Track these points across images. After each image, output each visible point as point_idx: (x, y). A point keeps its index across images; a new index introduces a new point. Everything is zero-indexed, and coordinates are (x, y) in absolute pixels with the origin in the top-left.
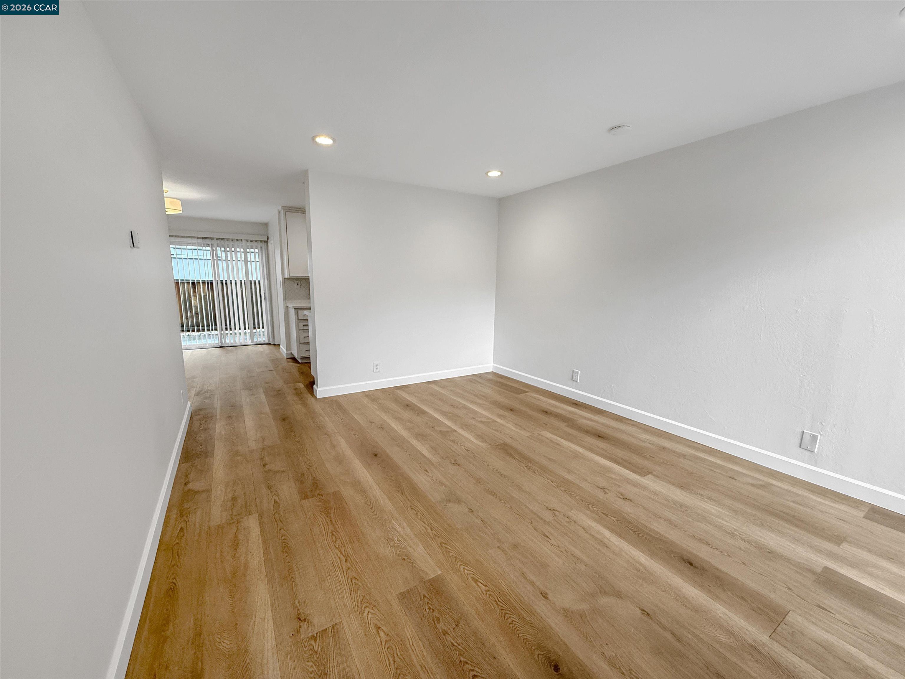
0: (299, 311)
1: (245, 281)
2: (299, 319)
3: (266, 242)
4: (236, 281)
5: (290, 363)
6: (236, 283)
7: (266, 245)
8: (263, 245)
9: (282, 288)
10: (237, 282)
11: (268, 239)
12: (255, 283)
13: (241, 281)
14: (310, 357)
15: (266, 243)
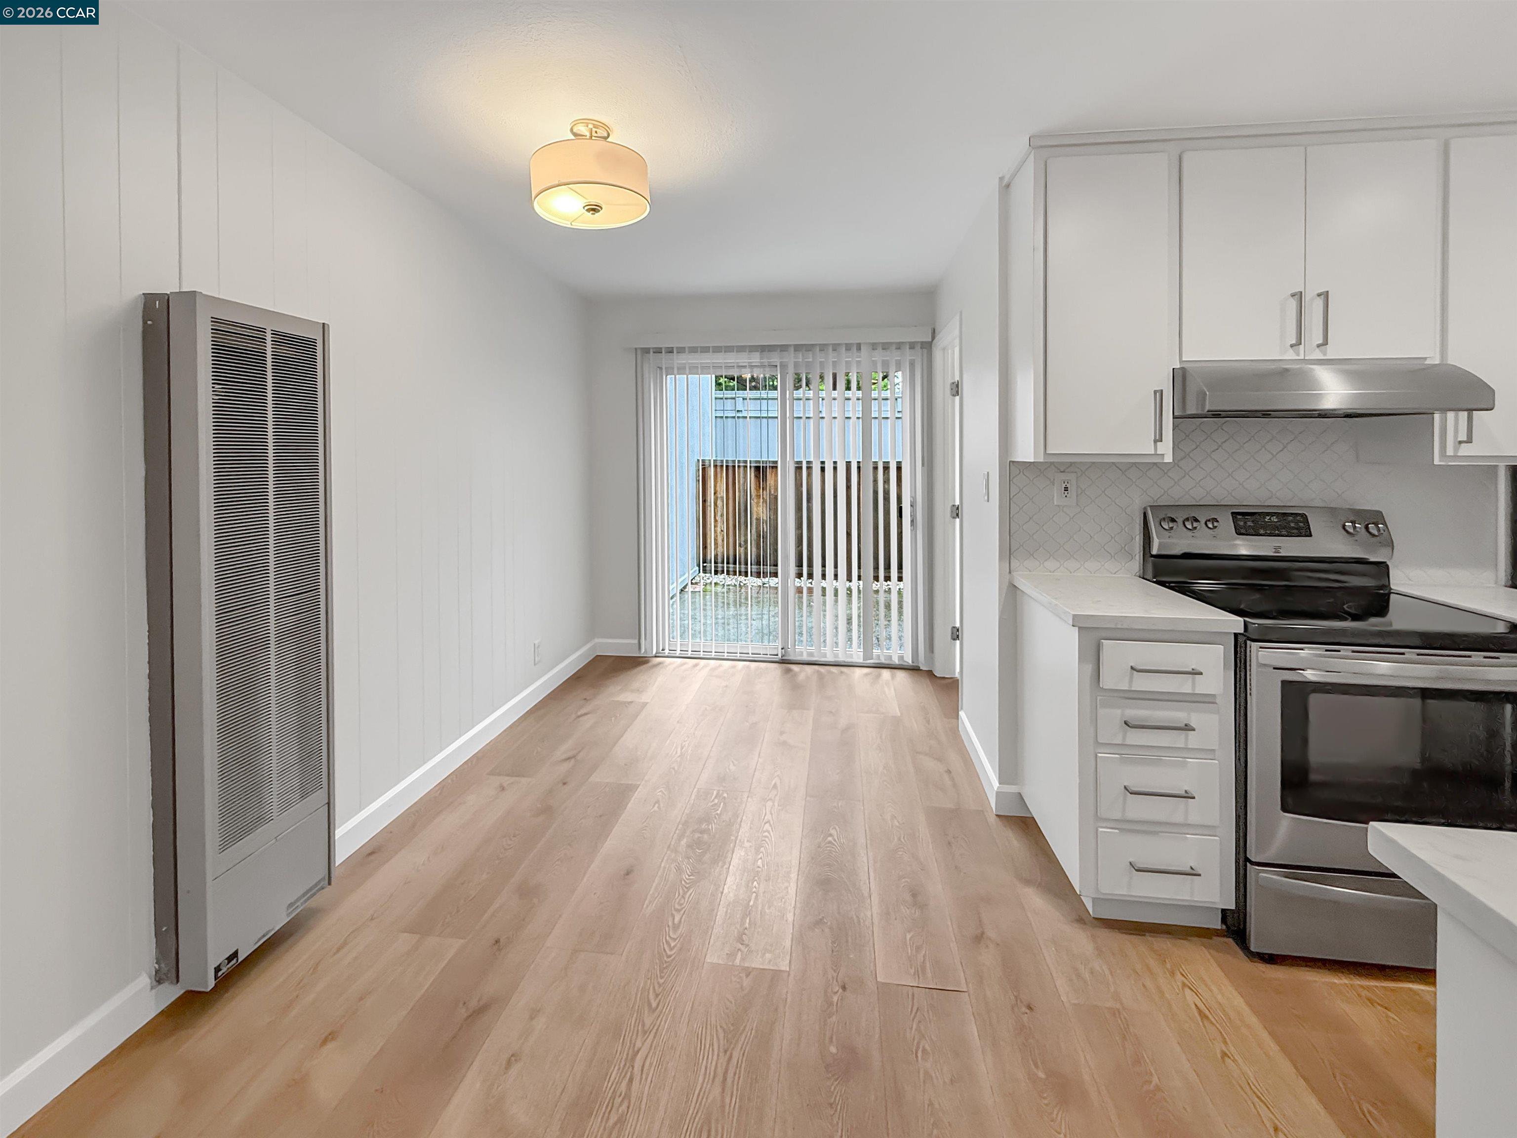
0: (1105, 644)
1: (859, 462)
2: (1105, 683)
3: (928, 346)
4: (835, 463)
6: (835, 468)
7: (925, 355)
8: (918, 356)
9: (995, 498)
10: (838, 466)
11: (933, 338)
12: (886, 468)
13: (848, 464)
15: (925, 351)
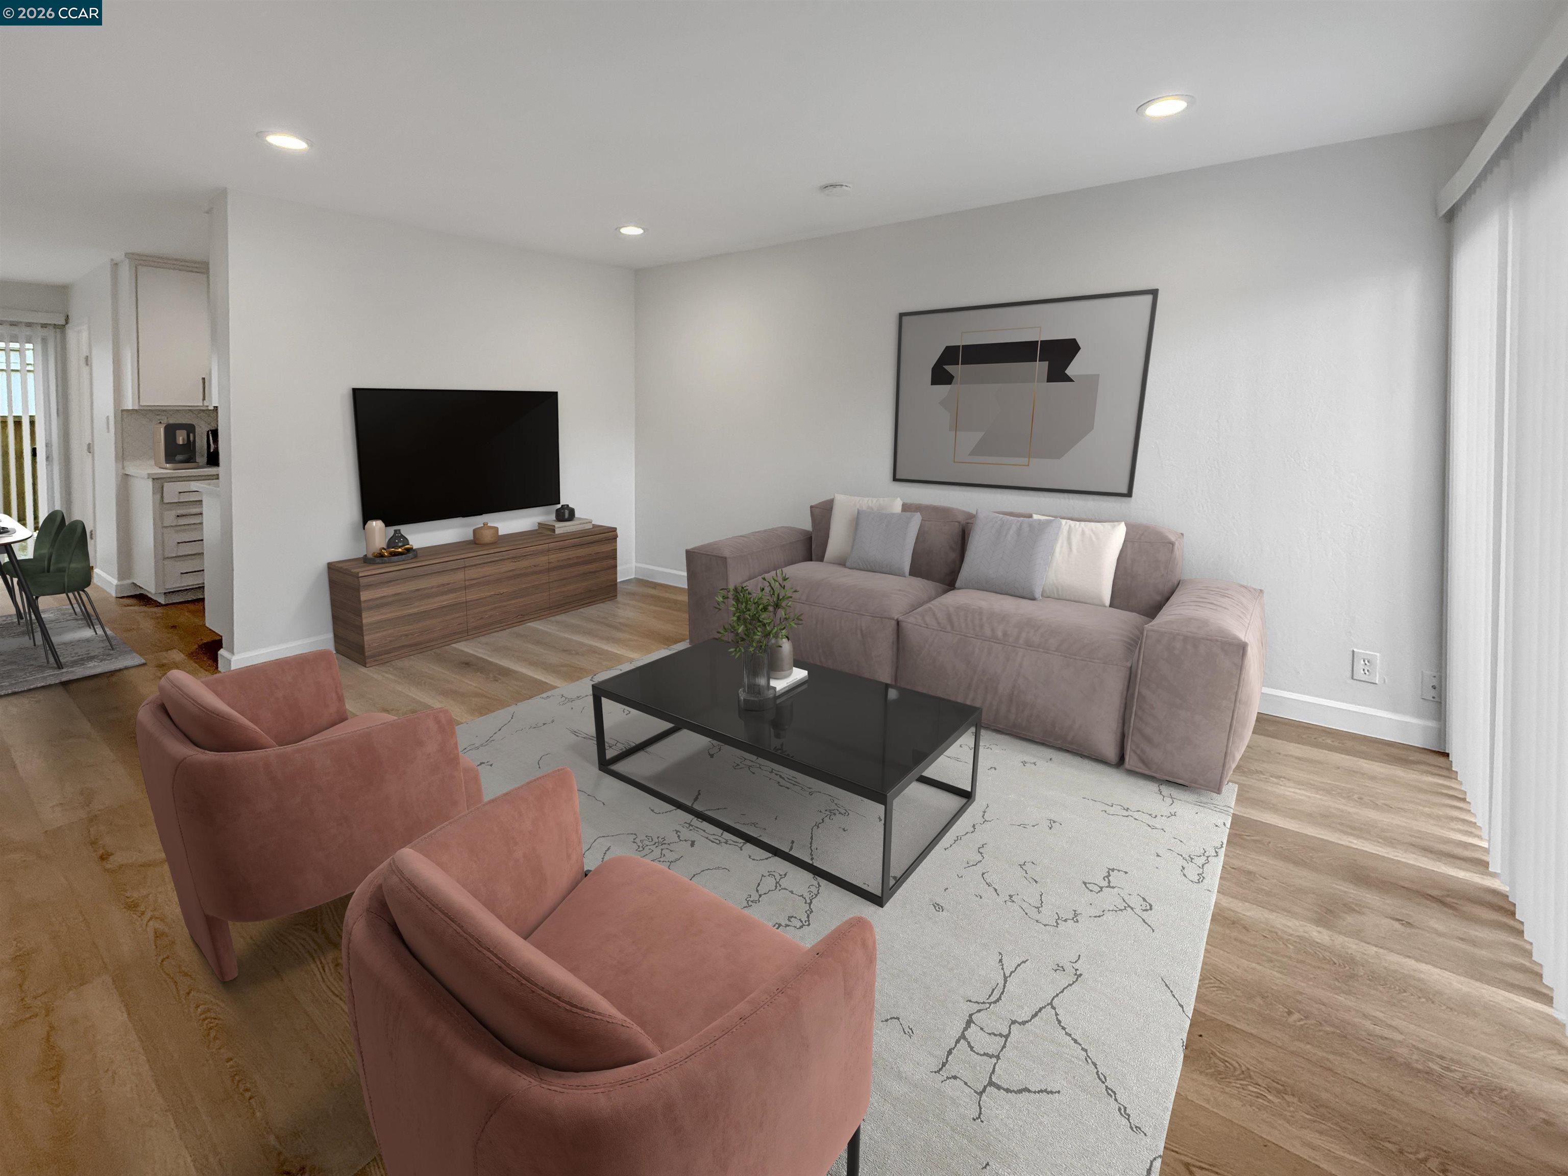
0: (165, 484)
2: (166, 501)
3: (61, 328)
5: (132, 608)
7: (60, 335)
8: (49, 333)
9: (112, 430)
11: (67, 322)
14: (204, 587)
15: (59, 330)
